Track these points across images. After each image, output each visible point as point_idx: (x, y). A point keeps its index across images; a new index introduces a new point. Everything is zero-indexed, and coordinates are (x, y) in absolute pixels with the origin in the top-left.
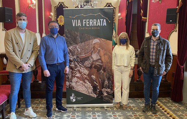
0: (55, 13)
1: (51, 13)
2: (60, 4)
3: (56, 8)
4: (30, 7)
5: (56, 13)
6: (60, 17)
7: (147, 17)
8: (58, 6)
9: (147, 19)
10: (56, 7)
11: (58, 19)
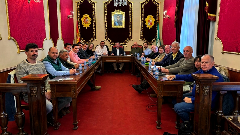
3: (79, 4)
5: (79, 11)
6: (84, 16)
8: (82, 1)
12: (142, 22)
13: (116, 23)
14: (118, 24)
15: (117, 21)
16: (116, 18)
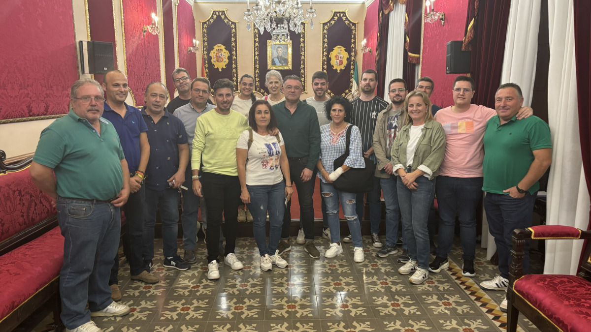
0: (204, 37)
1: (194, 41)
2: (215, 17)
3: (205, 26)
4: (145, 31)
5: (206, 39)
6: (216, 47)
7: (419, 54)
8: (212, 21)
9: (419, 58)
10: (205, 23)
11: (212, 54)
12: (325, 58)
13: (276, 61)
14: (280, 63)
15: (278, 57)
16: (275, 52)
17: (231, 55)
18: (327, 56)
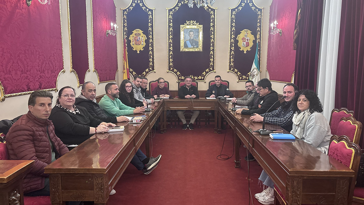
0: (124, 22)
1: (112, 24)
2: (134, 5)
3: (125, 13)
5: (126, 25)
6: (135, 32)
8: (131, 8)
10: (126, 10)
11: (131, 38)
12: (232, 40)
13: (189, 44)
14: (192, 45)
15: (190, 40)
17: (148, 38)
18: (235, 38)
